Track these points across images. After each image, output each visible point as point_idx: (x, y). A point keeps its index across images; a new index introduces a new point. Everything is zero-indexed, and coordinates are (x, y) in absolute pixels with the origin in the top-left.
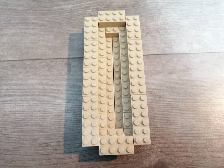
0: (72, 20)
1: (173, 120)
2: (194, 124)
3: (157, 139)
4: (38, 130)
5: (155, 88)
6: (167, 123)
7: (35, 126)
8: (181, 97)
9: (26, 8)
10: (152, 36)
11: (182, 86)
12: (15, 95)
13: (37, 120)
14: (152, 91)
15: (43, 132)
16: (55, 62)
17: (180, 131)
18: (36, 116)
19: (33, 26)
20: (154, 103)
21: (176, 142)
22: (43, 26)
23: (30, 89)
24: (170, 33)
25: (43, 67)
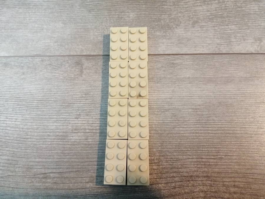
1: (226, 152)
2: (256, 160)
3: (200, 179)
4: (35, 154)
5: (201, 103)
6: (217, 155)
7: (31, 148)
8: (240, 119)
10: (202, 27)
11: (243, 103)
12: (7, 104)
13: (34, 140)
14: (197, 107)
15: (42, 158)
16: (61, 61)
17: (235, 170)
18: (33, 135)
19: (35, 9)
20: (200, 126)
21: (228, 185)
22: (49, 9)
23: (27, 97)
24: (229, 22)
25: (46, 66)
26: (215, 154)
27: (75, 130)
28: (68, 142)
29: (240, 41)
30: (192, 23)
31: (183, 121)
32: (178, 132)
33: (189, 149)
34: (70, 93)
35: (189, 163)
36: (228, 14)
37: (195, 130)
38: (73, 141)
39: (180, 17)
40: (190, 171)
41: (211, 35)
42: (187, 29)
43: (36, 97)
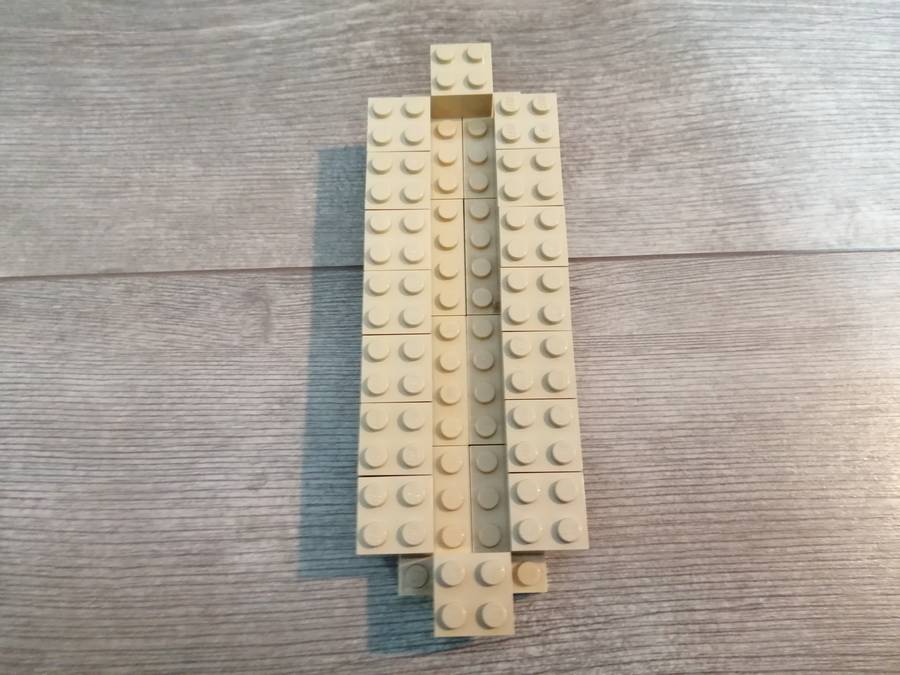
0: (283, 88)
1: (770, 583)
2: (871, 607)
4: (107, 623)
5: (677, 419)
6: (742, 598)
7: (94, 602)
8: (807, 470)
9: (73, 32)
10: (662, 167)
11: (811, 416)
13: (102, 572)
14: (663, 434)
15: (131, 638)
16: (195, 291)
17: (805, 643)
18: (97, 553)
19: (101, 115)
20: (677, 498)
22: (149, 116)
23: (74, 419)
24: (749, 151)
25: (141, 310)
26: (735, 593)
27: (251, 529)
28: (226, 574)
29: (787, 212)
30: (630, 156)
31: (621, 483)
32: (605, 523)
33: (647, 580)
34: (229, 401)
35: (647, 630)
36: (744, 125)
37: (662, 514)
38: (243, 569)
39: (589, 135)
40: (654, 657)
41: (692, 192)
42: (614, 177)
43: (106, 419)
